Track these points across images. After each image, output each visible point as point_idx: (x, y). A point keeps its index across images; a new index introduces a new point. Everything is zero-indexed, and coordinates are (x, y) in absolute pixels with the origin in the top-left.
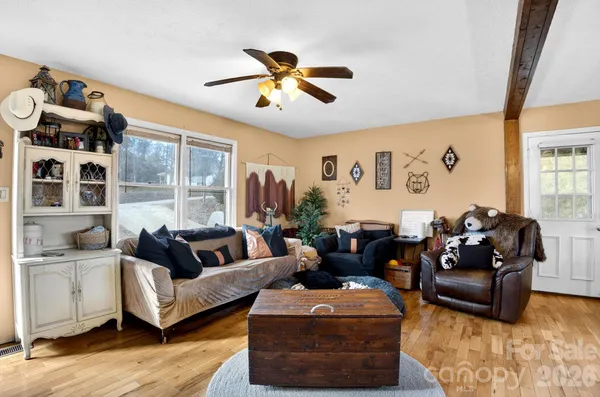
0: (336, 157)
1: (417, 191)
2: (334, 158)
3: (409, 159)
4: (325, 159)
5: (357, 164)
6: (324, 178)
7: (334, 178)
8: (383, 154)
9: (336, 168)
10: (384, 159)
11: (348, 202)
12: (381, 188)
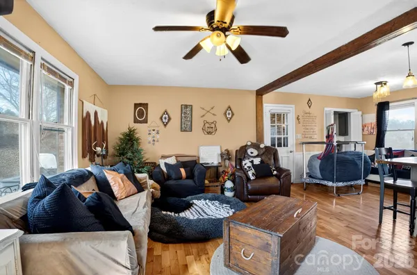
0: (147, 104)
1: (209, 133)
2: (145, 105)
3: (204, 112)
4: (136, 105)
5: (166, 112)
6: (136, 121)
7: (145, 121)
8: (186, 106)
9: (147, 114)
10: (186, 109)
11: (158, 141)
12: (185, 131)
